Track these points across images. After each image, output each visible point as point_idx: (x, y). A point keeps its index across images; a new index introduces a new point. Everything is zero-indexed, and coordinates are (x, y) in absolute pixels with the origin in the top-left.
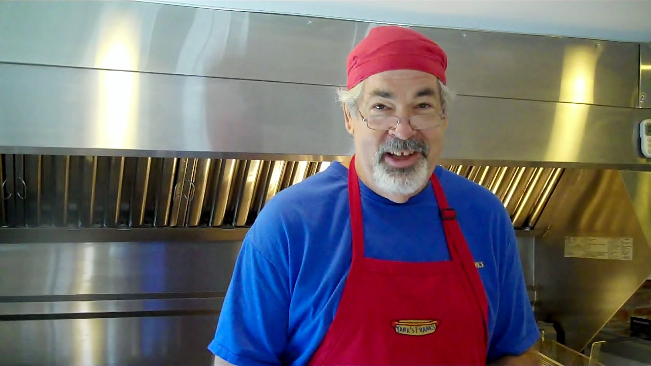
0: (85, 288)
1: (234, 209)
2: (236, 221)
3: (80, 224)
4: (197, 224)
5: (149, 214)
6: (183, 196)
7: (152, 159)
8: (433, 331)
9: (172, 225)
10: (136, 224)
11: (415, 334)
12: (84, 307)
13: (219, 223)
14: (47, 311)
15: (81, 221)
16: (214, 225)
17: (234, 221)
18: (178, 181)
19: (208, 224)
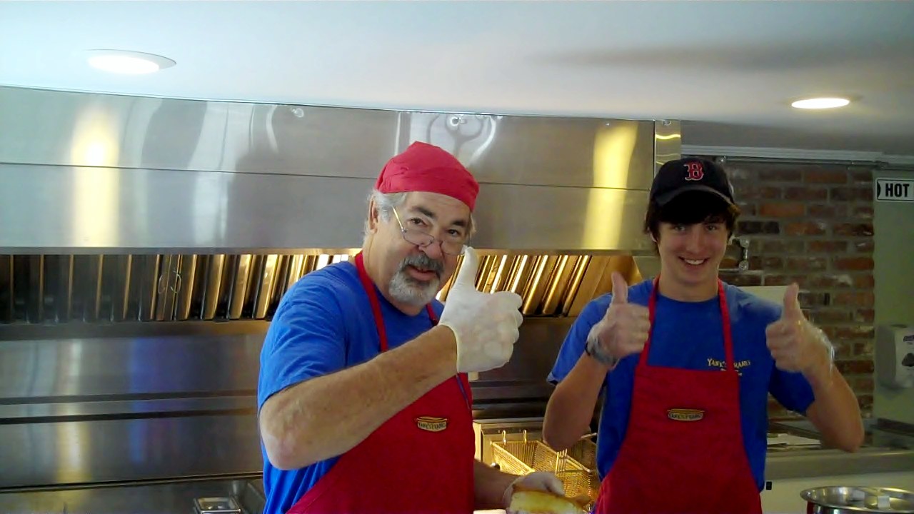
0: (71, 390)
1: (228, 300)
2: (230, 313)
3: (57, 319)
4: (186, 317)
5: (133, 306)
6: (169, 288)
7: (133, 256)
8: (445, 428)
9: (158, 319)
10: (118, 318)
11: (431, 430)
12: (71, 410)
13: (212, 317)
14: (23, 414)
15: (59, 317)
16: (206, 318)
17: (228, 313)
18: (163, 272)
19: (199, 318)
